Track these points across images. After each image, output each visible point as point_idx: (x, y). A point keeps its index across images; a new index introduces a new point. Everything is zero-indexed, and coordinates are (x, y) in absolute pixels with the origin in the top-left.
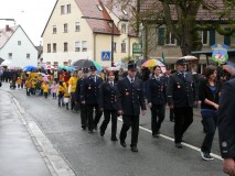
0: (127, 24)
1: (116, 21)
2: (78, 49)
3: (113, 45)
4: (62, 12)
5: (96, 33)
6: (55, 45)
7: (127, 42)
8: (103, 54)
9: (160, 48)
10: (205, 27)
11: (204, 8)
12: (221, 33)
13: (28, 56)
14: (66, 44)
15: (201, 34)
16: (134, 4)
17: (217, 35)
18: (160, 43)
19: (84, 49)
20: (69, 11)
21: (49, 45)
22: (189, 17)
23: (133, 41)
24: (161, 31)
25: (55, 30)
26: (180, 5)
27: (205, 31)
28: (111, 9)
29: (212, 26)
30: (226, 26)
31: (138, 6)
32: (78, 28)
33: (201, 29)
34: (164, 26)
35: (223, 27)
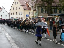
0: (33, 7)
1: (30, 6)
2: (20, 14)
3: (29, 13)
4: (15, 4)
5: (24, 10)
6: (13, 13)
7: (33, 12)
8: (27, 15)
9: (42, 14)
10: (54, 8)
11: (54, 3)
12: (58, 10)
13: (6, 16)
14: (16, 13)
15: (53, 10)
16: (35, 2)
17: (57, 10)
18: (42, 12)
19: (21, 14)
20: (17, 4)
21: (12, 13)
22: (50, 5)
23: (35, 12)
24: (42, 9)
25: (13, 9)
26: (47, 2)
27: (54, 9)
28: (29, 3)
29: (56, 8)
30: (60, 8)
31: (36, 2)
32: (20, 8)
33: (53, 9)
34: (43, 8)
35: (59, 8)
